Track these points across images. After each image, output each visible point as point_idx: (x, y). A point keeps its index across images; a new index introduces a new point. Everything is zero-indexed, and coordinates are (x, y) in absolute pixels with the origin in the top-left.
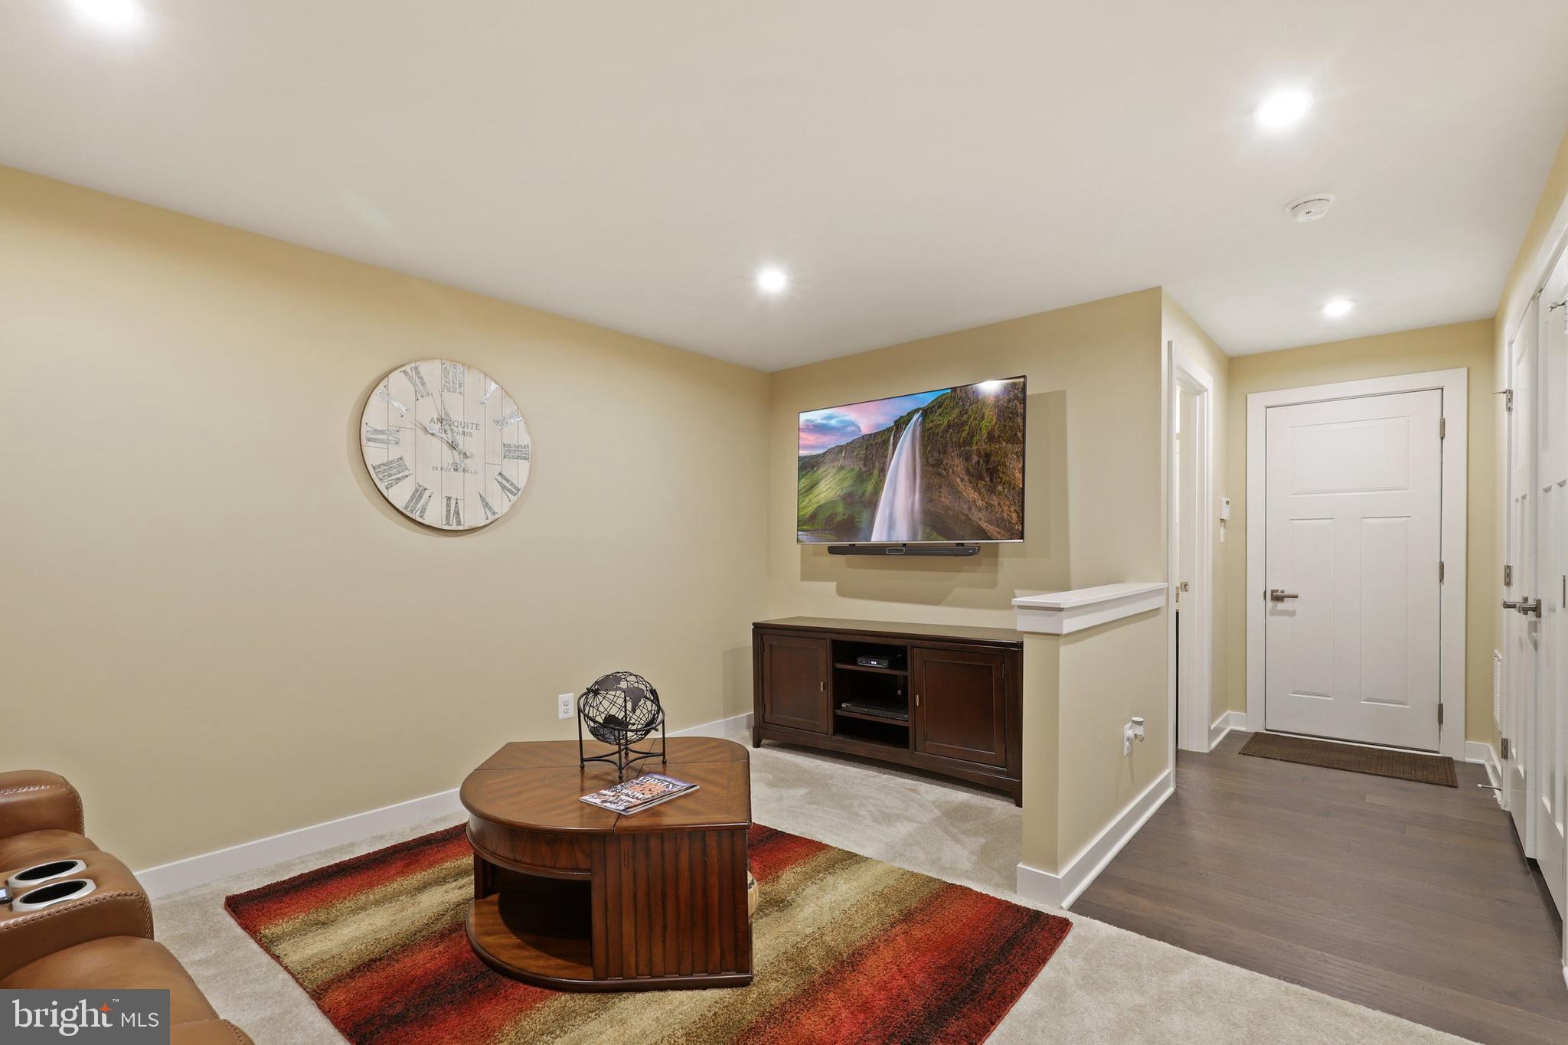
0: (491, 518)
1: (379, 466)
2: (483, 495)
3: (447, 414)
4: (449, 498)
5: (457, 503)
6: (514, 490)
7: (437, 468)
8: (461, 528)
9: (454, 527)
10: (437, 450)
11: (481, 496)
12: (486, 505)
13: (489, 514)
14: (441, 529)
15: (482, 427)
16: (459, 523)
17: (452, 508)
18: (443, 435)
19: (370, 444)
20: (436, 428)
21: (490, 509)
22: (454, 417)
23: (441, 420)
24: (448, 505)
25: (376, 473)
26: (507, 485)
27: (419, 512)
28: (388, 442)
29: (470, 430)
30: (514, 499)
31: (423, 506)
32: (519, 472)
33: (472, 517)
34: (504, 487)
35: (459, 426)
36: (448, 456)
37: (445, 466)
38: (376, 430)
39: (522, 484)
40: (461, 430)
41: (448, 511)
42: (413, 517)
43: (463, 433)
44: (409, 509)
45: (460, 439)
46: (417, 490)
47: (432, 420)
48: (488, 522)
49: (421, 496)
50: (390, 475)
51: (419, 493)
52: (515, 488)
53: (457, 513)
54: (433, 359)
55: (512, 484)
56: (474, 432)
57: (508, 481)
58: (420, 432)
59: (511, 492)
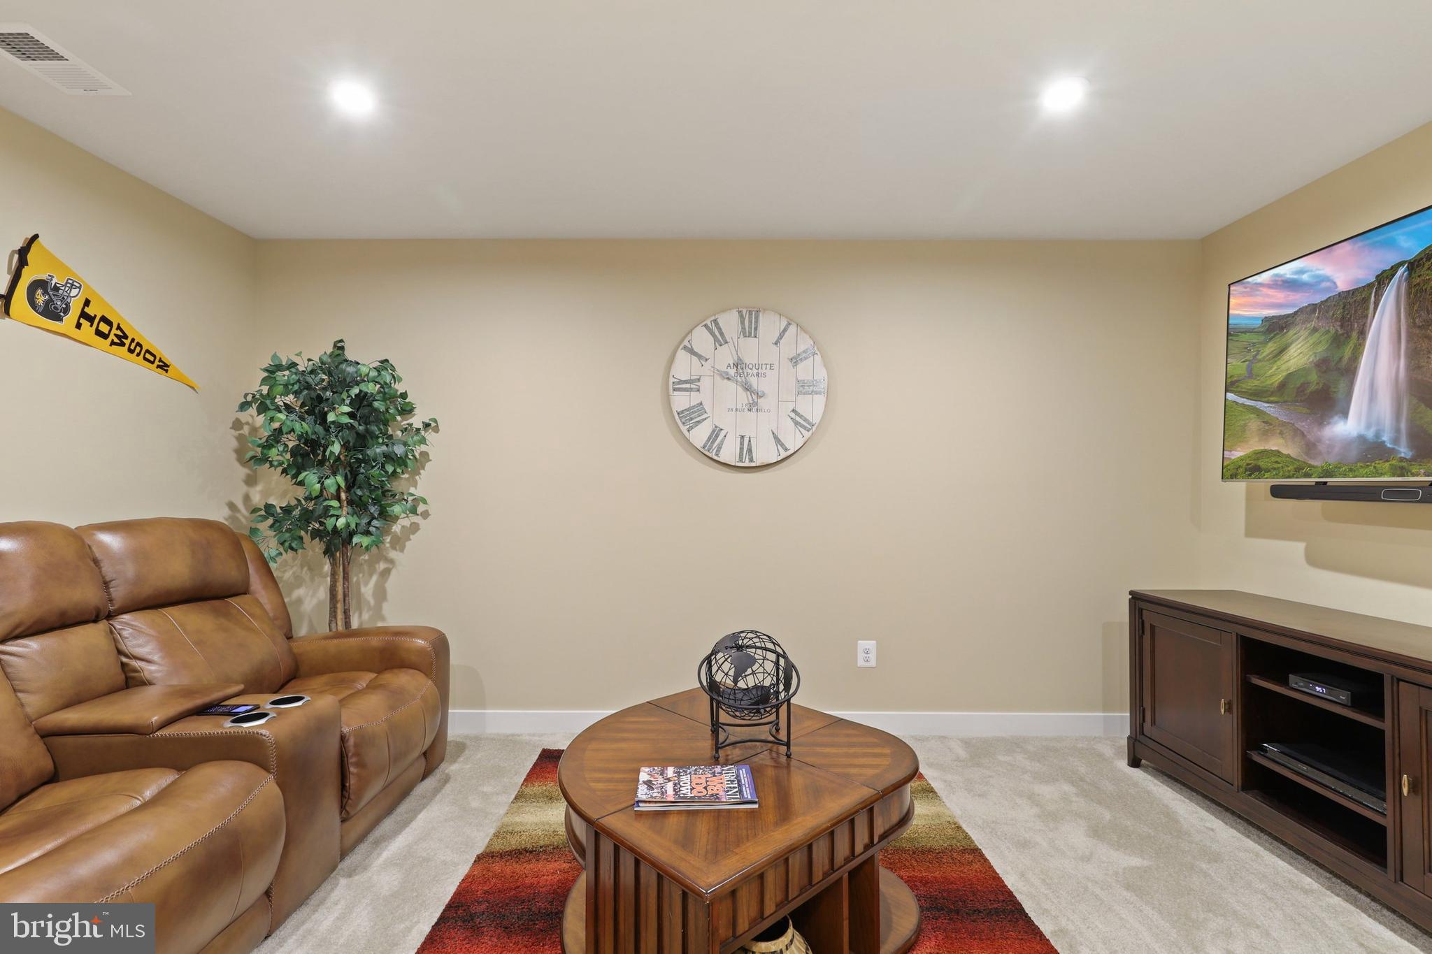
0: (784, 454)
1: (682, 412)
2: (776, 433)
3: (739, 359)
4: (742, 437)
5: (750, 441)
6: (808, 426)
7: (732, 410)
8: (753, 464)
9: (747, 464)
10: (733, 393)
11: (773, 434)
12: (778, 441)
13: (781, 450)
14: (735, 466)
15: (776, 367)
16: (751, 460)
17: (746, 448)
18: (739, 378)
19: (676, 393)
20: (732, 372)
21: (782, 445)
22: (747, 361)
23: (736, 365)
24: (742, 444)
25: (680, 417)
26: (799, 420)
27: (715, 451)
28: (690, 390)
29: (763, 371)
30: (807, 434)
31: (719, 445)
32: (814, 408)
33: (765, 452)
34: (797, 423)
35: (754, 368)
36: (744, 398)
37: (739, 407)
38: (681, 381)
39: (816, 420)
40: (755, 371)
41: (741, 449)
42: (710, 455)
43: (758, 374)
44: (706, 448)
45: (753, 381)
46: (714, 431)
47: (729, 366)
48: (780, 458)
49: (717, 436)
50: (691, 419)
51: (716, 433)
52: (809, 423)
53: (750, 450)
54: (730, 309)
55: (805, 420)
56: (768, 372)
57: (801, 416)
58: (718, 378)
59: (805, 428)
